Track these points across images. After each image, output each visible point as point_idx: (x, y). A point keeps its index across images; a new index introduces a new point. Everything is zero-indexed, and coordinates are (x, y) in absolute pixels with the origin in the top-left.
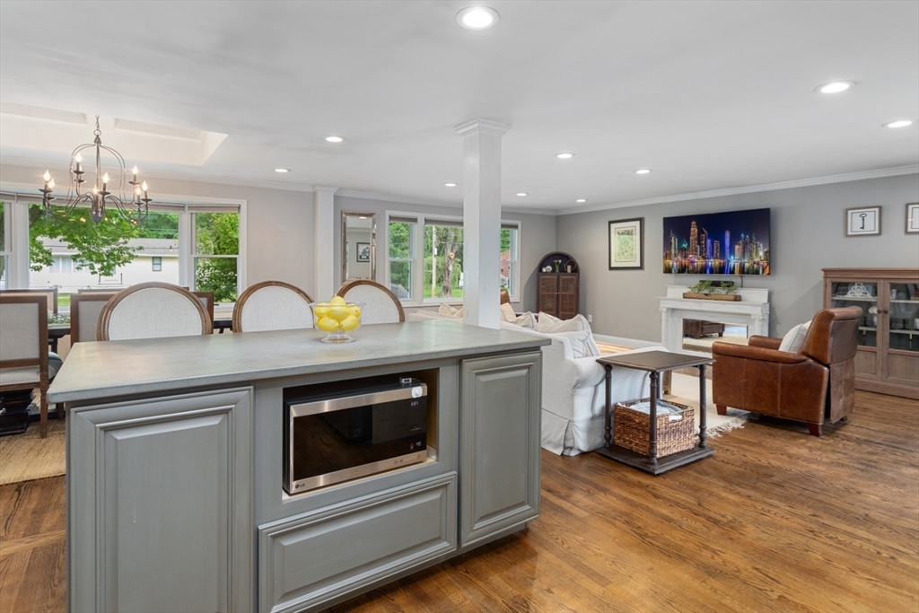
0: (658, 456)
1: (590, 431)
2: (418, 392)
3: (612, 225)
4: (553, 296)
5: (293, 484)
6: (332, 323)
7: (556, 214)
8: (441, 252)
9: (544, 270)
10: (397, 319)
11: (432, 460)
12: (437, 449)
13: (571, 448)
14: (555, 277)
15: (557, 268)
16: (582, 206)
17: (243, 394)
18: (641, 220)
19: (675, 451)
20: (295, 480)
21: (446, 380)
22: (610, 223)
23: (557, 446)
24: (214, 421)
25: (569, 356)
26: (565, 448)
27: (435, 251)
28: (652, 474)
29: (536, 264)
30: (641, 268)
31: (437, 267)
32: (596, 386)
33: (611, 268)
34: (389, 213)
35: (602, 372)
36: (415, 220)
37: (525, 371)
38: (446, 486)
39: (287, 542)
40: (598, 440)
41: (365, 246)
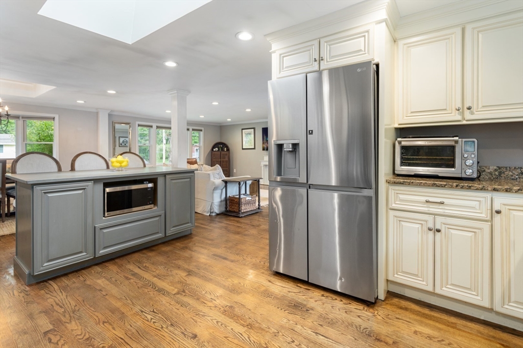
0: (242, 211)
1: (220, 206)
2: (150, 185)
3: (243, 131)
4: (218, 161)
5: (106, 214)
6: (118, 165)
7: (219, 125)
8: (168, 142)
9: (214, 150)
10: (143, 166)
11: (156, 208)
12: (157, 206)
13: (213, 212)
14: (219, 153)
15: (220, 149)
16: (229, 122)
17: (90, 183)
18: (254, 128)
19: (249, 210)
20: (107, 212)
21: (160, 182)
22: (242, 129)
23: (208, 213)
24: (80, 192)
25: (212, 179)
26: (211, 213)
27: (164, 141)
28: (239, 217)
29: (211, 148)
30: (254, 149)
31: (166, 150)
32: (222, 190)
33: (243, 149)
34: (138, 123)
35: (224, 184)
36: (151, 127)
37: (189, 179)
38: (160, 216)
39: (105, 231)
40: (223, 209)
41: (123, 139)
